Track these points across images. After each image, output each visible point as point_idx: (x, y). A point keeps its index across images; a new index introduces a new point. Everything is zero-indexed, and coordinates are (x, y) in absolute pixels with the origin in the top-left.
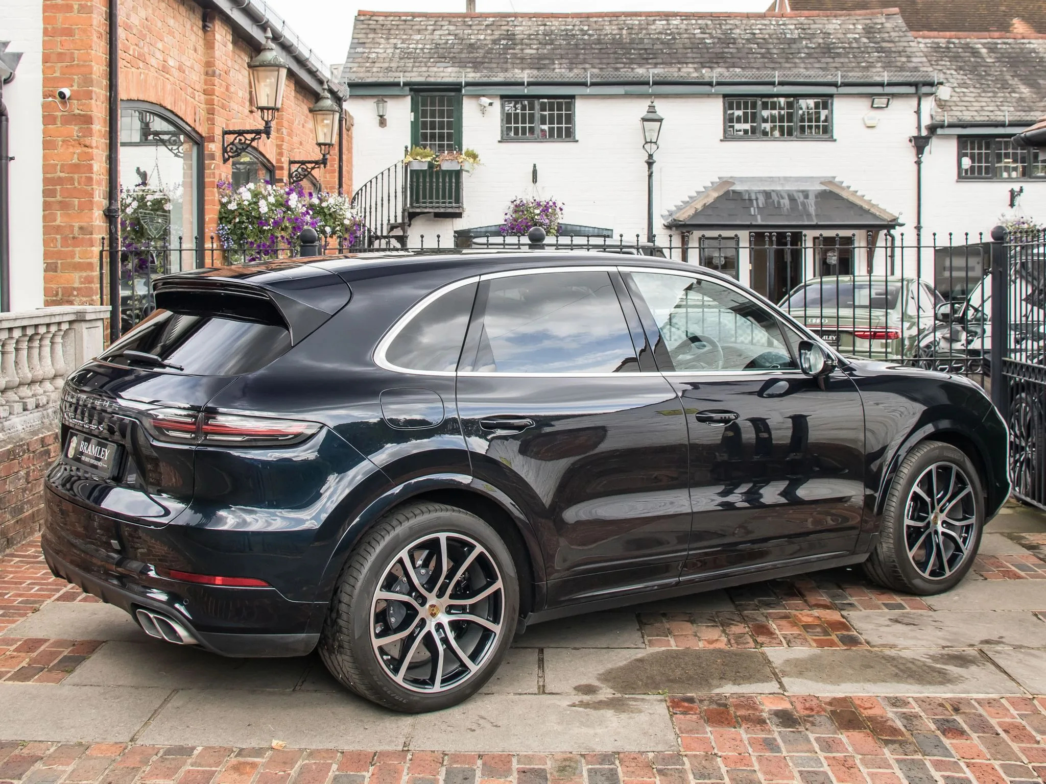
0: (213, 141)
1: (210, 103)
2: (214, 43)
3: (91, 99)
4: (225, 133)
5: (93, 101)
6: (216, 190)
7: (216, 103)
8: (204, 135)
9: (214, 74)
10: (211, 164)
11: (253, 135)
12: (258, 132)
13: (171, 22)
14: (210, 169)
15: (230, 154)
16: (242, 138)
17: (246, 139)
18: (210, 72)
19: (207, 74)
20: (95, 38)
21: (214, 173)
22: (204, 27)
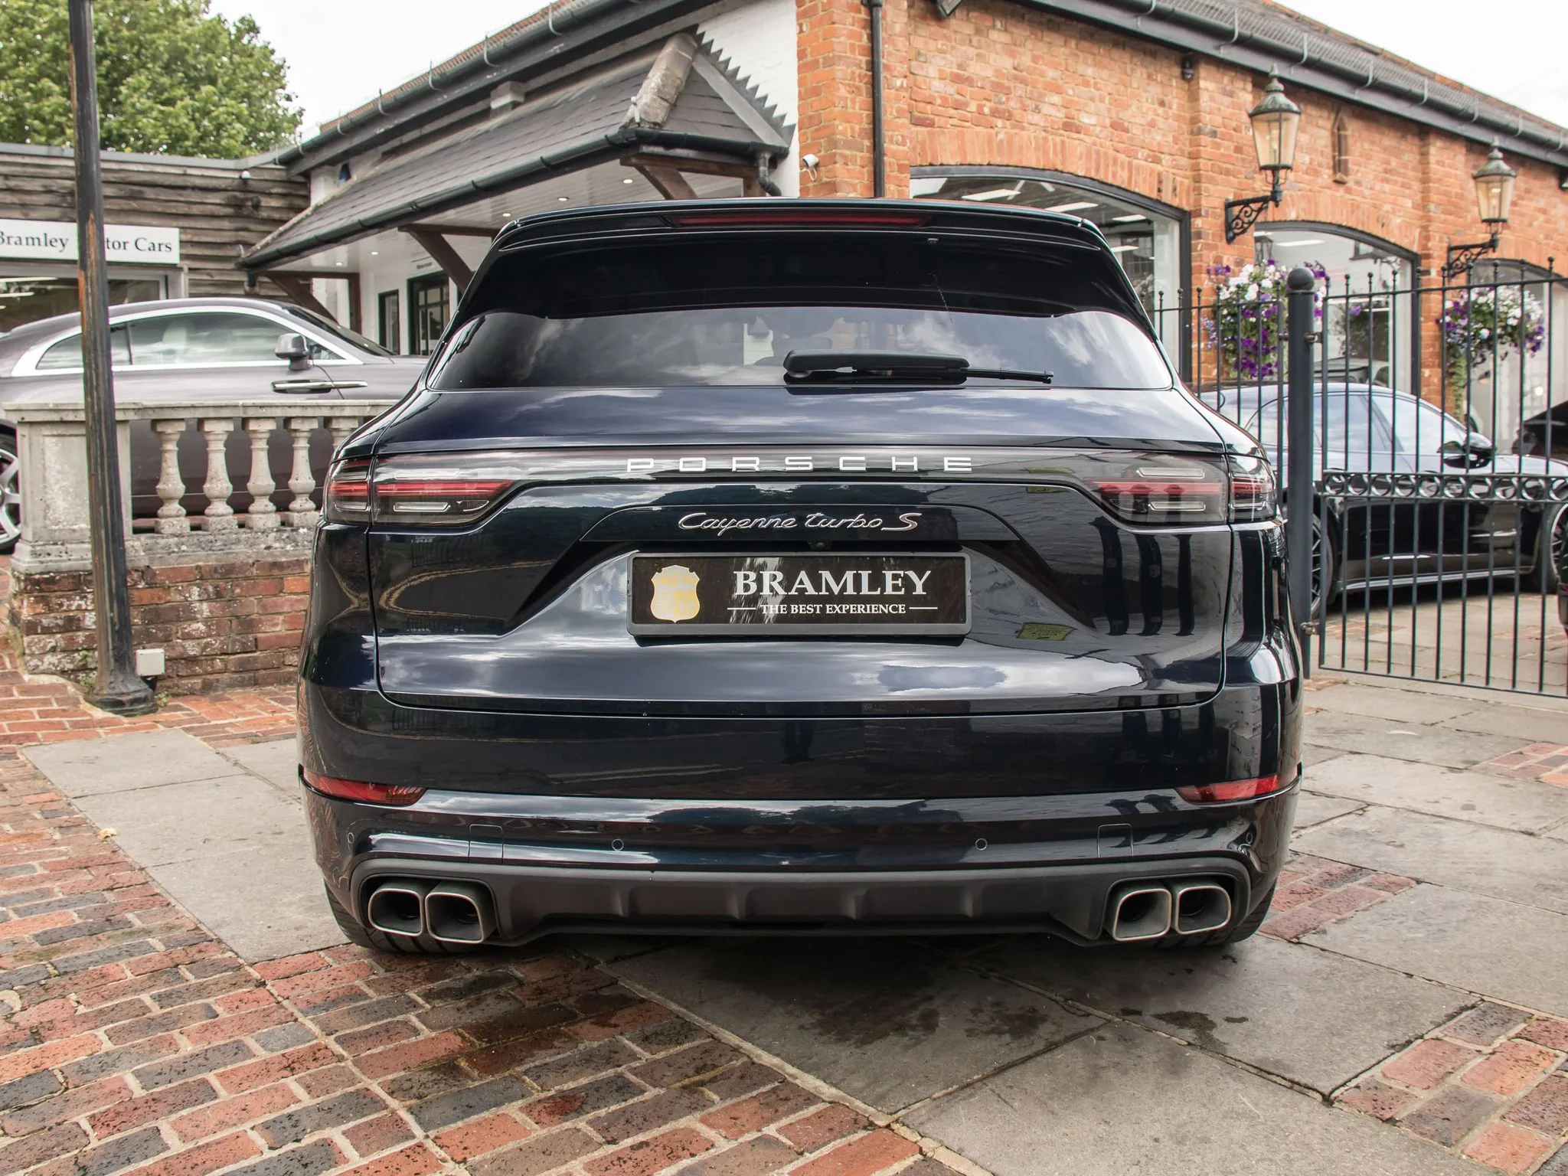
0: (1200, 215)
1: (1196, 168)
2: (1198, 93)
3: (835, 163)
4: (1229, 206)
5: (838, 165)
6: (1204, 276)
7: (1202, 166)
8: (1187, 208)
9: (1200, 132)
10: (1197, 245)
11: (1258, 205)
12: (1264, 200)
13: (1090, 71)
14: (1196, 250)
15: (1236, 231)
16: (1247, 209)
17: (1252, 210)
18: (1195, 130)
19: (1192, 133)
20: (843, 91)
21: (1201, 255)
22: (1183, 76)
